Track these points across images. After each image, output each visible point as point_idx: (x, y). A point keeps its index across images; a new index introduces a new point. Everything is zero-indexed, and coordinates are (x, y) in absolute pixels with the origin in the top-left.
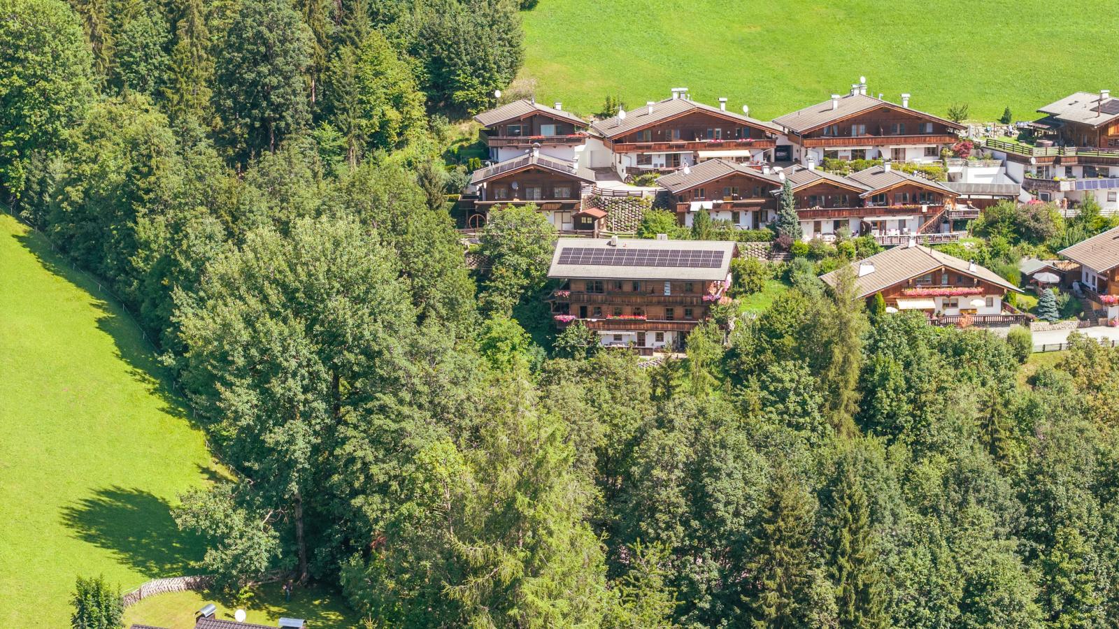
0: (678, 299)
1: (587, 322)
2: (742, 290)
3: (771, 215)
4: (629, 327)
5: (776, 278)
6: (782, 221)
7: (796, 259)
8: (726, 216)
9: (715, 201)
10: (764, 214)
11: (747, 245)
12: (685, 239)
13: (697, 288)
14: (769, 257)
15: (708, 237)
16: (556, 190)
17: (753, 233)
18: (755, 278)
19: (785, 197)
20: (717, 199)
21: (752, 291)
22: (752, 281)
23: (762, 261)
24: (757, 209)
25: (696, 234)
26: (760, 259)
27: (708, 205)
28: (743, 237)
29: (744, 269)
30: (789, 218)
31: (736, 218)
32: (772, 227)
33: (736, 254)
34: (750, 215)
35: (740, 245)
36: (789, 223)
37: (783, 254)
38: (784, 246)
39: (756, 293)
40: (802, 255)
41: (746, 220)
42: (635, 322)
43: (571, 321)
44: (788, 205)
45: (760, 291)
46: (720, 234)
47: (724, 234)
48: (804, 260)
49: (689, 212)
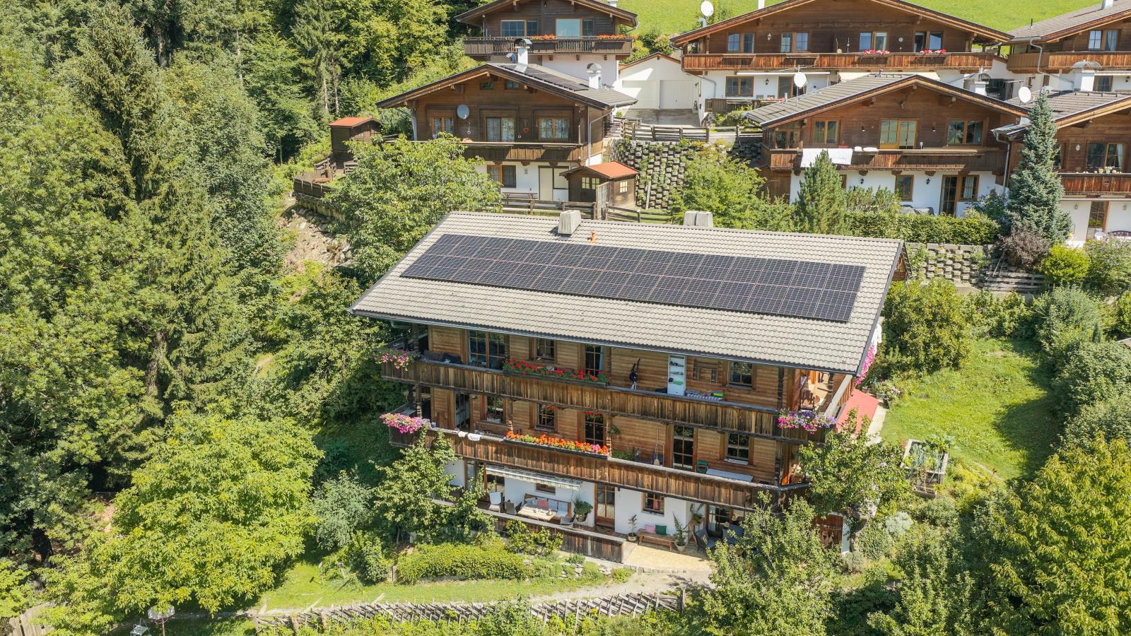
0: (702, 409)
1: (458, 440)
2: (908, 360)
3: (987, 185)
4: (561, 469)
5: (997, 332)
6: (1022, 198)
7: (1059, 294)
8: (881, 182)
9: (858, 149)
10: (969, 183)
11: (927, 250)
12: (777, 228)
13: (766, 381)
14: (980, 281)
15: (832, 227)
16: (543, 124)
17: (943, 222)
18: (945, 335)
19: (1034, 138)
20: (863, 145)
21: (934, 366)
22: (936, 339)
23: (964, 290)
24: (954, 170)
25: (804, 218)
26: (958, 283)
27: (841, 156)
28: (921, 232)
29: (919, 311)
30: (1041, 191)
31: (905, 188)
32: (993, 210)
33: (902, 272)
34: (937, 184)
35: (912, 249)
36: (1040, 203)
37: (1016, 276)
38: (1025, 256)
39: (945, 372)
40: (1071, 282)
41: (927, 193)
42: (580, 459)
43: (417, 434)
44: (1040, 158)
45: (955, 365)
46: (864, 221)
47: (874, 221)
48: (1078, 296)
49: (798, 170)
